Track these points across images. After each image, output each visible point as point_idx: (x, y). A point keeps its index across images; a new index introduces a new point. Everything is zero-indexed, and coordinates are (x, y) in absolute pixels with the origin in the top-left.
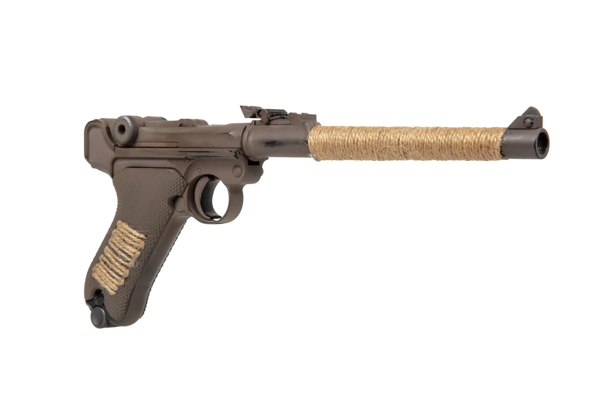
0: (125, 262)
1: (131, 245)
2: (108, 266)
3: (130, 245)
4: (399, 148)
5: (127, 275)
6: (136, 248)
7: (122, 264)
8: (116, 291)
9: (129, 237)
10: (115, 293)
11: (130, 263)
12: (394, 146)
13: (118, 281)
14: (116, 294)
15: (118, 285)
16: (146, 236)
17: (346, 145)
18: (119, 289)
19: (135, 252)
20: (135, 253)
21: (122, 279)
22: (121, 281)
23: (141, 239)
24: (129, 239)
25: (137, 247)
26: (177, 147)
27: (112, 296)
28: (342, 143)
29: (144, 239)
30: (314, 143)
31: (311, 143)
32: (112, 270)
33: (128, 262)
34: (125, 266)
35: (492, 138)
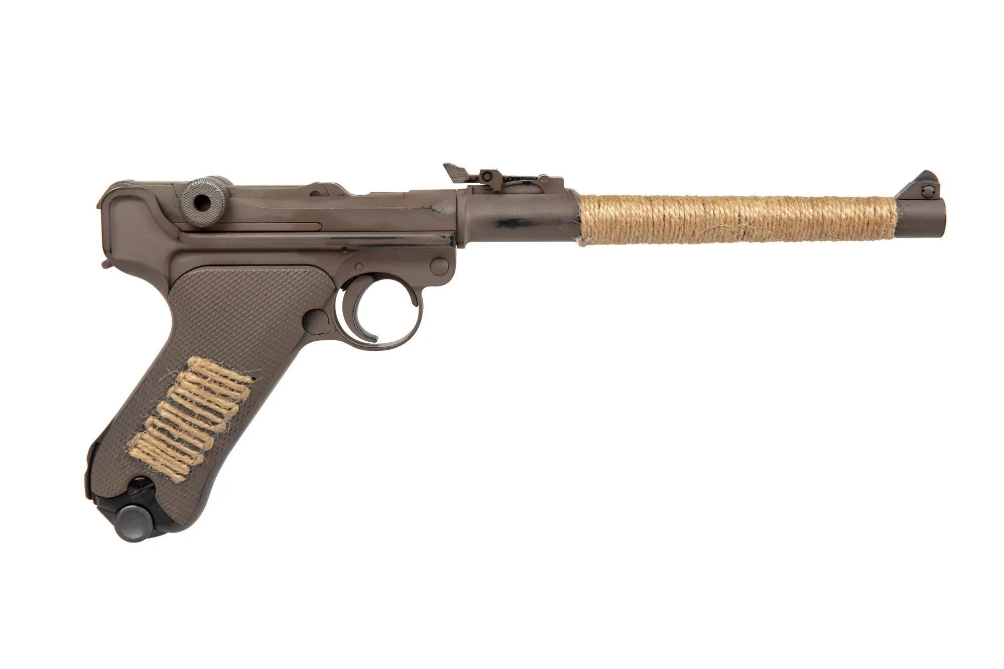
0: (209, 424)
1: (224, 396)
2: (169, 435)
3: (222, 395)
4: (739, 227)
5: (211, 447)
6: (232, 401)
7: (203, 430)
8: (185, 476)
9: (220, 383)
10: (183, 479)
11: (219, 426)
12: (733, 223)
13: (192, 459)
14: (186, 481)
15: (192, 465)
16: (254, 379)
17: (651, 225)
18: (190, 472)
19: (230, 407)
20: (230, 409)
21: (200, 454)
22: (199, 458)
23: (246, 384)
24: (221, 386)
25: (235, 398)
26: (319, 231)
27: (178, 485)
28: (644, 222)
29: (250, 384)
30: (593, 221)
31: (587, 222)
32: (179, 440)
33: (214, 424)
34: (208, 431)
35: (884, 211)
